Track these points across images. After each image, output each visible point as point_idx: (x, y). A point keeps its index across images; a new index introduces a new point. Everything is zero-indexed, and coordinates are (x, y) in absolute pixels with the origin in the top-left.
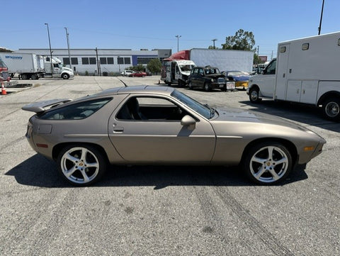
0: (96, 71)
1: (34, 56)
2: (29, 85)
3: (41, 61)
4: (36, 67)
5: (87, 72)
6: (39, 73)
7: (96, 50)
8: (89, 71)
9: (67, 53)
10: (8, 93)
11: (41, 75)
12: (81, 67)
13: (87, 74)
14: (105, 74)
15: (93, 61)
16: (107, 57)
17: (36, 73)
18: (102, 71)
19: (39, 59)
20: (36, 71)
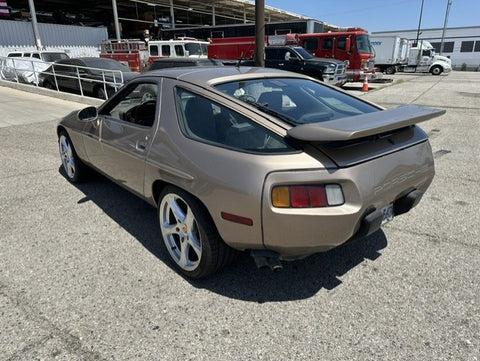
1: (398, 40)
2: (389, 81)
3: (404, 47)
4: (396, 57)
5: (464, 65)
6: (398, 64)
8: (469, 64)
9: (439, 34)
10: (370, 89)
11: (400, 67)
12: (458, 55)
13: (464, 68)
17: (394, 65)
19: (402, 43)
20: (395, 62)
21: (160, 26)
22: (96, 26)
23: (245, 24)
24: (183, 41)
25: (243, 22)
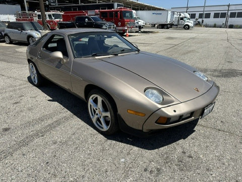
0: (223, 23)
1: (169, 12)
2: (152, 32)
4: (169, 20)
5: (215, 25)
6: (170, 24)
7: (229, 6)
8: (218, 24)
9: (202, 9)
10: (129, 36)
11: (171, 26)
13: (215, 26)
14: (231, 27)
15: (223, 15)
16: (237, 11)
17: (168, 24)
18: (229, 24)
19: (173, 14)
21: (50, 4)
22: (14, 4)
23: (97, 3)
24: (51, 13)
25: (96, 2)
